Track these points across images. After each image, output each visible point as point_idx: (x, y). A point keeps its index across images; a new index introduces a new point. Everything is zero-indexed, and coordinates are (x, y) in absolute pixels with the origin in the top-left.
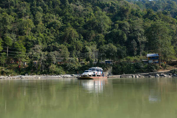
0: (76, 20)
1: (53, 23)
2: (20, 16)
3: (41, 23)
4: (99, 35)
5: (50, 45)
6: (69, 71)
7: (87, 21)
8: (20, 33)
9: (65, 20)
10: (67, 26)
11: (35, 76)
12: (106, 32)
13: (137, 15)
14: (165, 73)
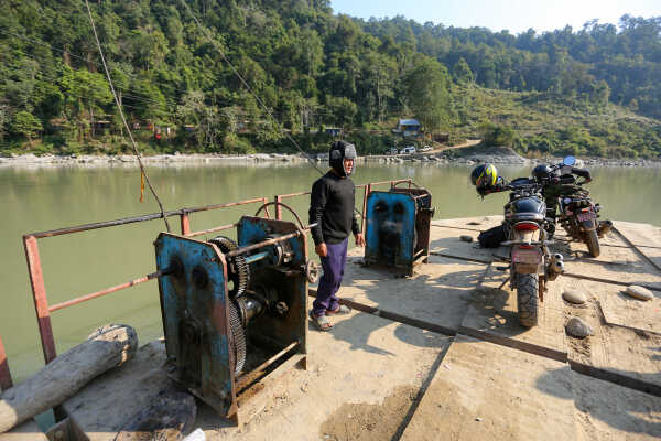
0: (255, 43)
1: (207, 47)
2: (131, 25)
3: (181, 44)
4: (306, 76)
5: (209, 93)
6: (262, 147)
7: (277, 47)
8: (139, 62)
9: (231, 41)
10: (239, 56)
11: (196, 156)
12: (316, 73)
13: (366, 45)
14: (437, 155)
